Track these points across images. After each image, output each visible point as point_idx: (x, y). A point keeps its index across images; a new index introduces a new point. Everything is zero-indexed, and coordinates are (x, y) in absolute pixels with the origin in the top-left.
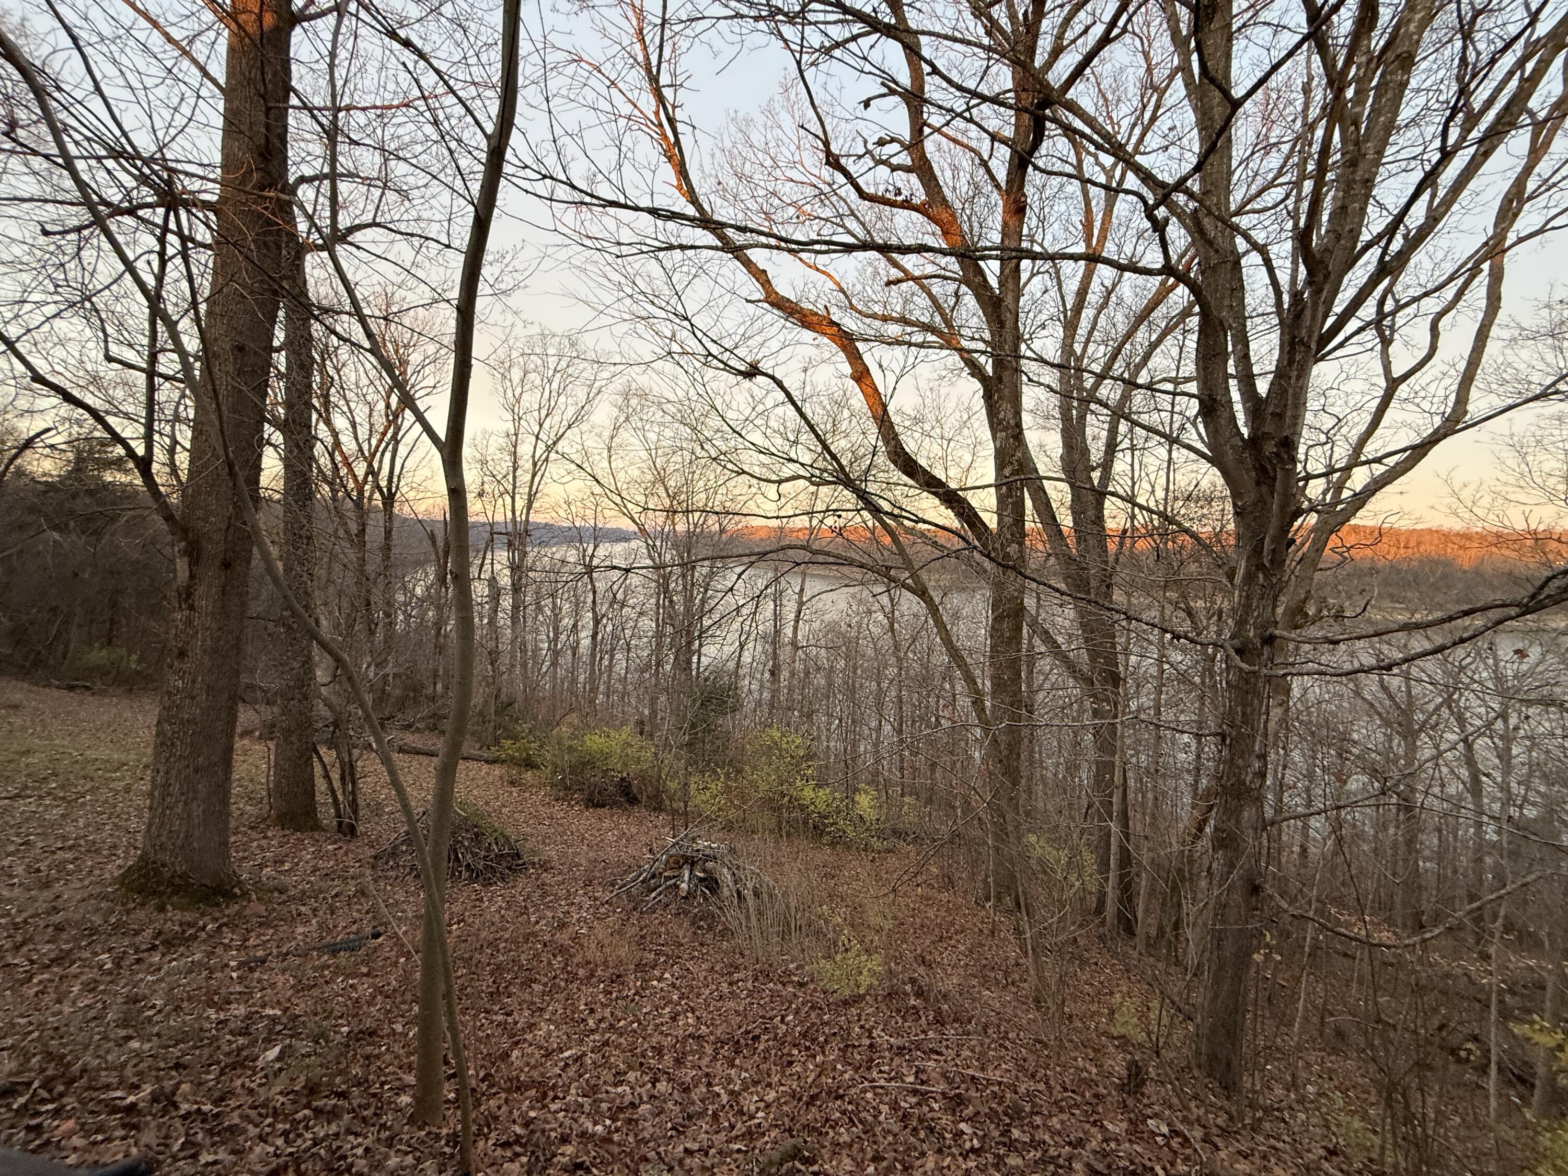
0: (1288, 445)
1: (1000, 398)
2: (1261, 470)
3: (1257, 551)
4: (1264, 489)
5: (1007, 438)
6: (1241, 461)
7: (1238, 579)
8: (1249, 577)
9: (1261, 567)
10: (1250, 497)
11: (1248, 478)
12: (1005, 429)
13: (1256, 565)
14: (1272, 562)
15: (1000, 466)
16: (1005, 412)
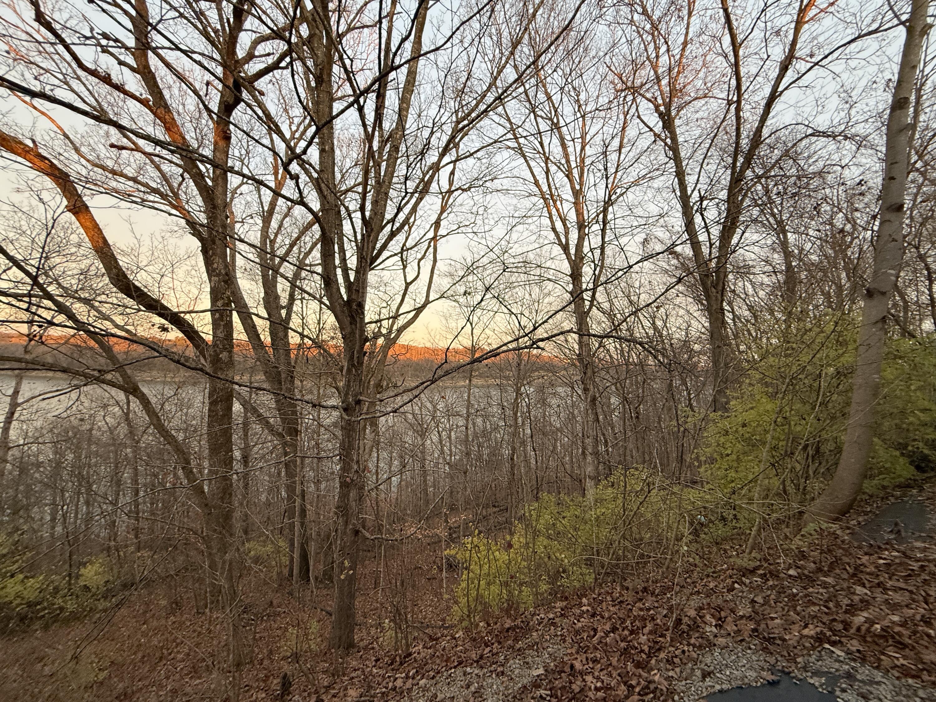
0: (361, 306)
1: (214, 254)
2: (352, 317)
3: (351, 358)
4: (353, 326)
5: (219, 282)
6: (343, 312)
7: (344, 373)
8: (349, 370)
9: (353, 365)
10: (348, 330)
11: (347, 320)
12: (218, 275)
13: (352, 365)
14: (358, 363)
15: (214, 300)
16: (217, 264)
